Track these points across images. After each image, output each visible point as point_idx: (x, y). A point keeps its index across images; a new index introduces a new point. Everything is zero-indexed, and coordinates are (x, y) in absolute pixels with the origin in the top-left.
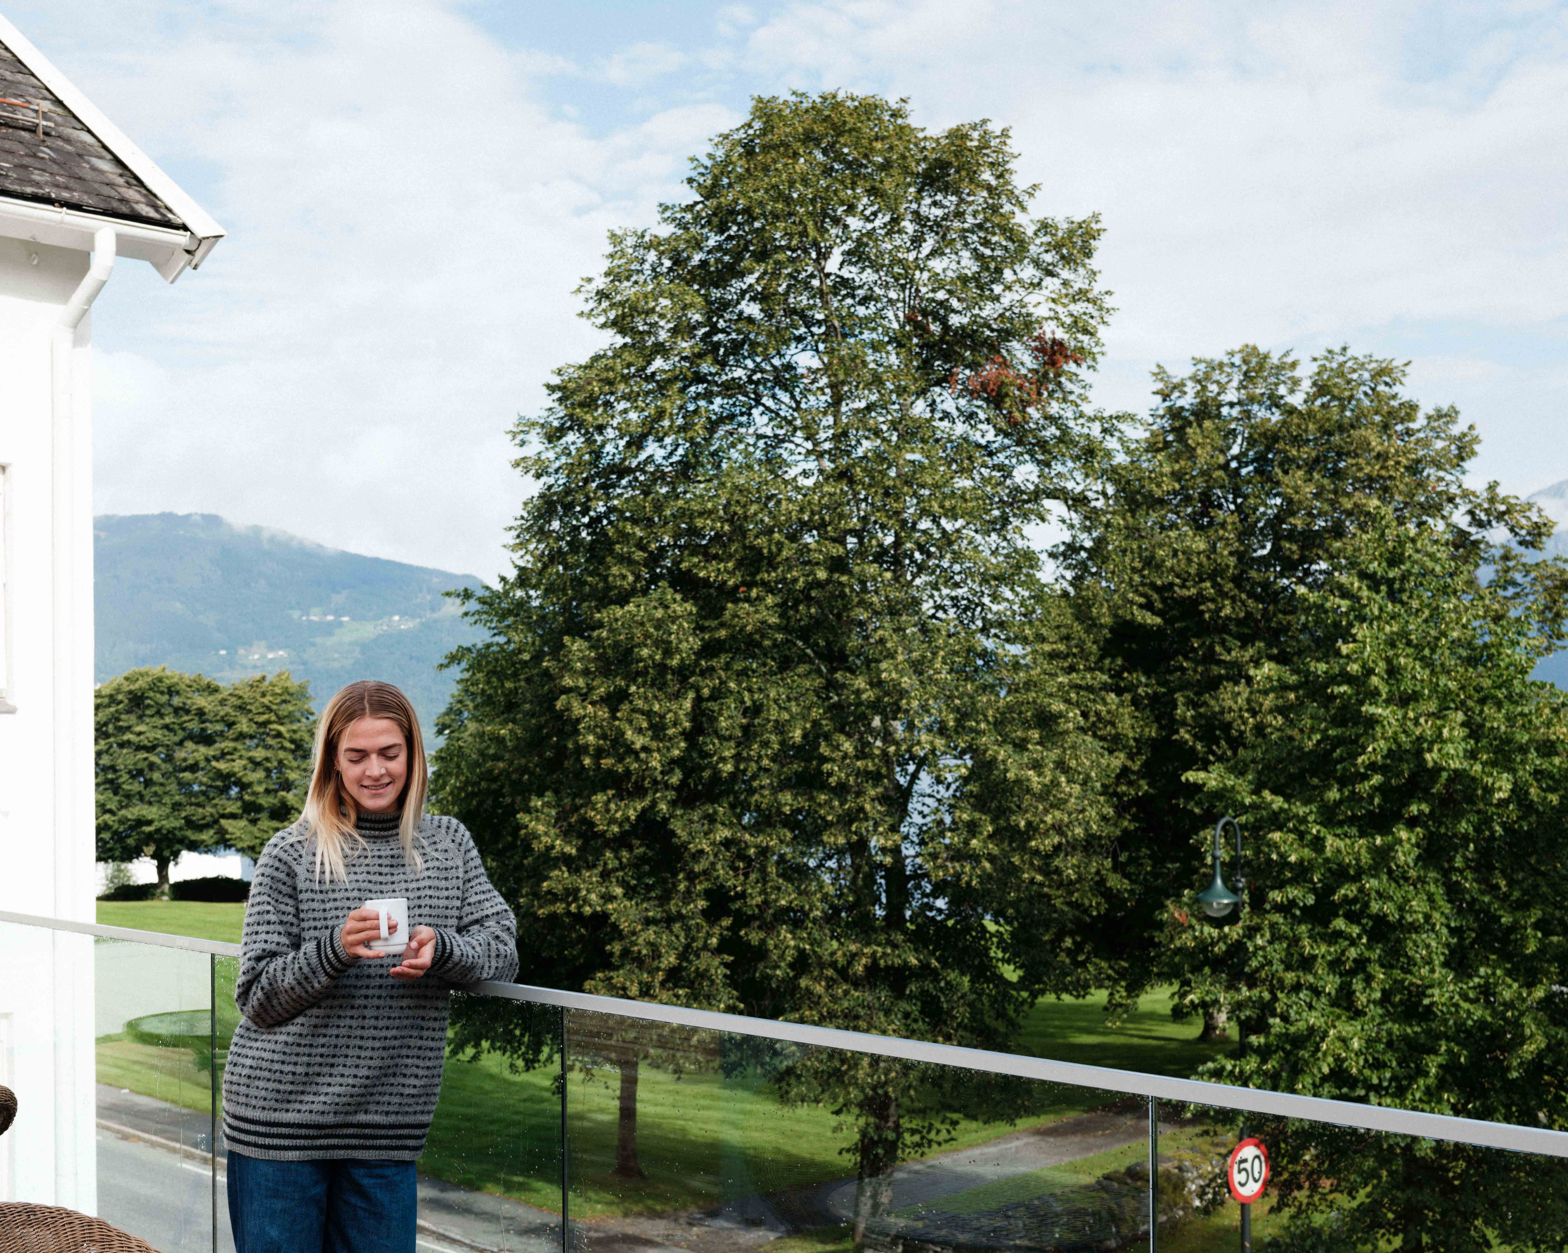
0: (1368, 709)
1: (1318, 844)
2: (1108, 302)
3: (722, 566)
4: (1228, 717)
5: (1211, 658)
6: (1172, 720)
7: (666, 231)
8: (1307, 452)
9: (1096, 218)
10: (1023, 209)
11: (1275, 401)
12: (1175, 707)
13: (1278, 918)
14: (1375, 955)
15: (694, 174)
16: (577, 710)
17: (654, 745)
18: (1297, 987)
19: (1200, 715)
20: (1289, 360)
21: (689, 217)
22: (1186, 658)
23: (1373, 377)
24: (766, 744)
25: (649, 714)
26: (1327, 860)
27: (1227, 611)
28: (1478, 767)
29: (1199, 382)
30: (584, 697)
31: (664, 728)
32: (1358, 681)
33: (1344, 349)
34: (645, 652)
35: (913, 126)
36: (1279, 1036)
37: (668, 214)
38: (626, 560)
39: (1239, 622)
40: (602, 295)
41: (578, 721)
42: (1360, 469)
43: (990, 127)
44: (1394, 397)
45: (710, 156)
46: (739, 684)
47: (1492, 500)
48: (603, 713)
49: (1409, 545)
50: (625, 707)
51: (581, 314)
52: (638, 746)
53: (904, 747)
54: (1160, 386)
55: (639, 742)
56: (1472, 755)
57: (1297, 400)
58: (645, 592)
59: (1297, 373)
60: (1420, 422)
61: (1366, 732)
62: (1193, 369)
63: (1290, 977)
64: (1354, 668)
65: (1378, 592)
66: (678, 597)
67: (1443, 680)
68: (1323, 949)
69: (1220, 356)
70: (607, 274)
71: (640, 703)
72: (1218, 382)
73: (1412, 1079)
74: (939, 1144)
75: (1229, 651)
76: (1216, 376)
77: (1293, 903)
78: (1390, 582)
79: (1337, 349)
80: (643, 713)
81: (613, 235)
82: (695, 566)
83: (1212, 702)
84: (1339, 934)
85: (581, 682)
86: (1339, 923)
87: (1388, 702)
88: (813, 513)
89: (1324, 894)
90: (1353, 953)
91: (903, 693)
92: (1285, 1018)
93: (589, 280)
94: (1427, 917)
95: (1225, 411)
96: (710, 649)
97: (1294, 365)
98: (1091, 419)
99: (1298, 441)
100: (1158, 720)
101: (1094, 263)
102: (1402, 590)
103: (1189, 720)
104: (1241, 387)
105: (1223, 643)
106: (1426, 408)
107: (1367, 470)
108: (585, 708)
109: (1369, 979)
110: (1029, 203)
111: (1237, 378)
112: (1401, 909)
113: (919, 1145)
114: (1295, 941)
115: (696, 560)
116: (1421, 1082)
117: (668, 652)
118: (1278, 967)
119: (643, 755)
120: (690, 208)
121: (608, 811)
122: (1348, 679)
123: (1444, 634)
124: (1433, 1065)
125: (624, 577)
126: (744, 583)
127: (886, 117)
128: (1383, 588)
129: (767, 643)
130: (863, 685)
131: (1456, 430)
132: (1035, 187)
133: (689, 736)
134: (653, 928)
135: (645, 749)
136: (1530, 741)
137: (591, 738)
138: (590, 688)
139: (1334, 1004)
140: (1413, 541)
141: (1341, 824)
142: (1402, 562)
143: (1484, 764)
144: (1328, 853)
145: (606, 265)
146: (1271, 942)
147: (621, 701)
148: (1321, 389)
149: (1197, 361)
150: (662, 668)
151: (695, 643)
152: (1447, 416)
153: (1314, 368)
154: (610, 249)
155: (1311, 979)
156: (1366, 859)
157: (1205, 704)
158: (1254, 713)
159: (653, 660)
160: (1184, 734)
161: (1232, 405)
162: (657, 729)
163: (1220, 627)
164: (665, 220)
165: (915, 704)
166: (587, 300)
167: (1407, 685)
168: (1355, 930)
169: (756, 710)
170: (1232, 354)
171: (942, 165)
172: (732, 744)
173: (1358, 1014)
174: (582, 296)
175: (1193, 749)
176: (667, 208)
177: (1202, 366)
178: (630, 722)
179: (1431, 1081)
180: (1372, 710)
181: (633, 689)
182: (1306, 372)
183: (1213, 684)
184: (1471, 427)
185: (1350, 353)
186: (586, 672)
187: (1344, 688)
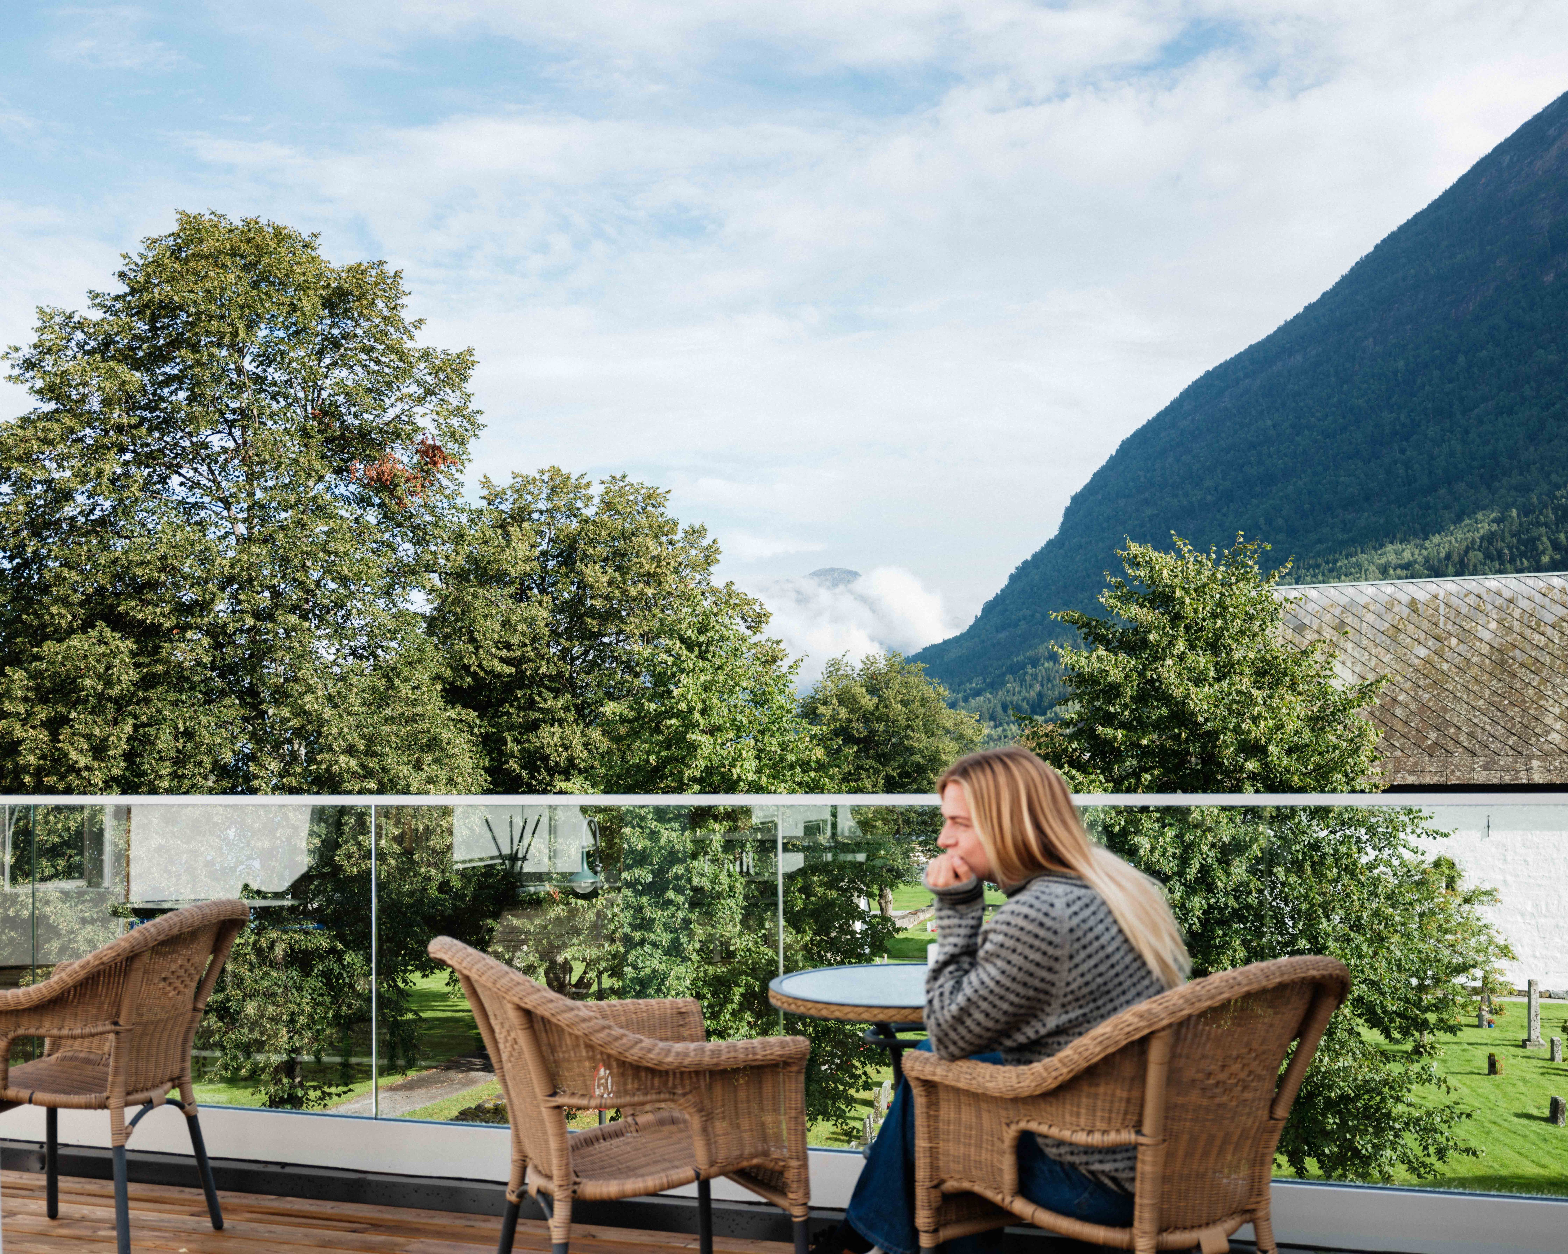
0: (690, 736)
1: (654, 835)
2: (480, 419)
3: (158, 610)
4: (547, 751)
5: (531, 704)
6: (501, 753)
7: (96, 315)
8: (602, 551)
9: (470, 351)
10: (411, 338)
11: (572, 512)
12: (506, 744)
13: (627, 892)
14: (694, 917)
15: (125, 269)
16: (19, 731)
17: (96, 764)
18: (642, 942)
19: (524, 749)
20: (584, 481)
21: (119, 305)
22: (511, 706)
23: (644, 500)
24: (200, 764)
25: (88, 737)
26: (661, 848)
27: (543, 670)
28: (764, 779)
29: (517, 491)
30: (24, 722)
31: (106, 749)
32: (685, 716)
33: (624, 477)
34: (88, 682)
35: (323, 258)
36: (632, 980)
37: (98, 301)
38: (64, 601)
39: (551, 678)
40: (29, 365)
41: (20, 742)
42: (642, 566)
43: (385, 267)
44: (662, 515)
45: (141, 256)
46: (173, 712)
47: (730, 595)
48: (44, 736)
49: (713, 618)
50: (66, 731)
51: (10, 378)
52: (81, 765)
53: (324, 766)
54: (485, 492)
55: (82, 761)
56: (759, 771)
57: (589, 512)
58: (84, 630)
59: (591, 491)
60: (679, 536)
61: (689, 754)
62: (512, 481)
63: (637, 935)
64: (683, 706)
65: (692, 651)
66: (117, 635)
67: (739, 717)
68: (659, 913)
69: (533, 473)
70: (35, 346)
71: (81, 728)
72: (532, 493)
73: (722, 1005)
74: (339, 1095)
75: (545, 700)
76: (531, 488)
77: (638, 881)
78: (700, 645)
79: (618, 476)
80: (83, 736)
81: (42, 311)
82: (132, 609)
83: (533, 739)
84: (670, 902)
85: (21, 709)
86: (671, 894)
87: (703, 732)
88: (242, 569)
89: (660, 873)
90: (680, 915)
91: (321, 723)
92: (635, 967)
93: (17, 349)
94: (731, 888)
95: (536, 516)
96: (148, 682)
97: (588, 485)
98: (463, 510)
99: (593, 542)
100: (489, 753)
101: (469, 387)
102: (707, 651)
103: (517, 754)
104: (549, 498)
105: (540, 694)
106: (683, 526)
107: (647, 567)
108: (26, 731)
109: (691, 935)
110: (416, 333)
111: (546, 490)
112: (713, 882)
113: (321, 1099)
114: (640, 909)
115: (133, 604)
116: (729, 1007)
117: (109, 684)
118: (627, 929)
119: (85, 774)
120: (117, 298)
121: (47, 822)
122: (678, 715)
123: (737, 684)
124: (737, 992)
125: (62, 617)
126: (177, 626)
127: (298, 246)
128: (696, 649)
129: (196, 678)
130: (288, 715)
131: (705, 542)
132: (420, 321)
133: (129, 757)
134: (89, 928)
135: (87, 768)
136: (798, 760)
137: (32, 759)
138: (30, 714)
139: (667, 953)
140: (716, 615)
141: (670, 820)
142: (707, 630)
143: (768, 777)
144: (663, 842)
145: (34, 338)
146: (622, 911)
147: (61, 726)
148: (608, 505)
149: (515, 475)
150: (101, 697)
151: (133, 675)
152: (697, 532)
153: (602, 489)
154: (39, 324)
155: (652, 936)
156: (690, 846)
157: (528, 741)
158: (566, 749)
159: (95, 690)
160: (513, 765)
161: (541, 512)
162: (99, 750)
163: (538, 681)
164: (95, 305)
165: (334, 731)
166: (13, 366)
167: (716, 720)
168: (681, 899)
169: (188, 735)
170: (542, 472)
171: (341, 294)
172: (168, 764)
173: (685, 959)
174: (8, 363)
175: (519, 776)
176: (98, 295)
177: (519, 480)
178: (72, 744)
179: (735, 1006)
180: (694, 737)
181: (73, 715)
182: (597, 490)
183: (535, 726)
184: (714, 541)
185: (627, 480)
186: (26, 699)
187: (674, 721)
